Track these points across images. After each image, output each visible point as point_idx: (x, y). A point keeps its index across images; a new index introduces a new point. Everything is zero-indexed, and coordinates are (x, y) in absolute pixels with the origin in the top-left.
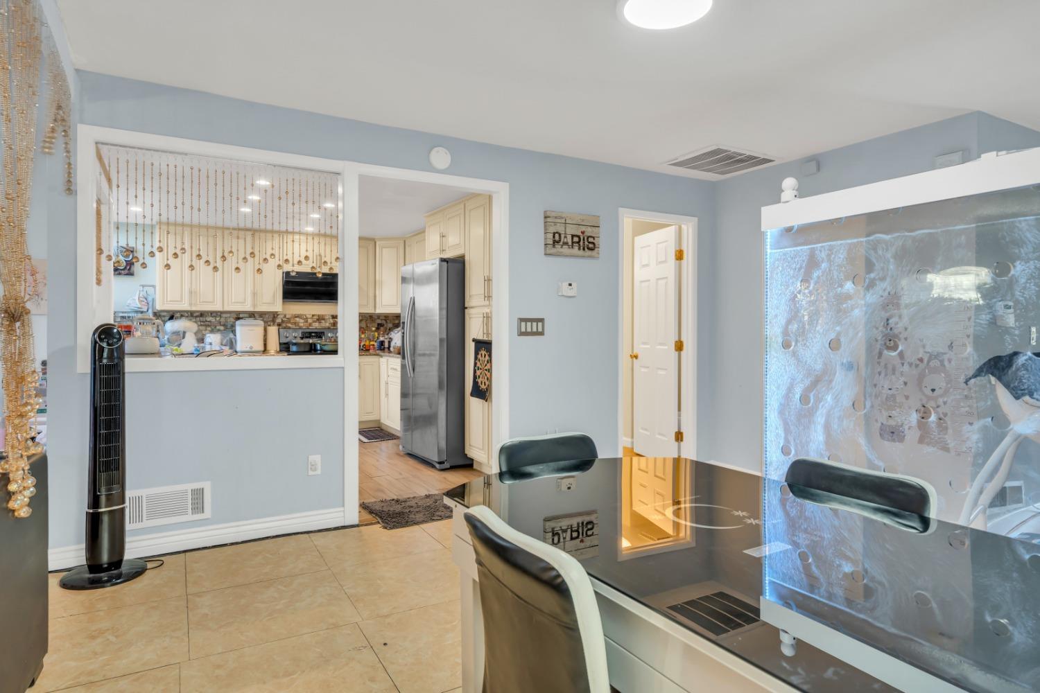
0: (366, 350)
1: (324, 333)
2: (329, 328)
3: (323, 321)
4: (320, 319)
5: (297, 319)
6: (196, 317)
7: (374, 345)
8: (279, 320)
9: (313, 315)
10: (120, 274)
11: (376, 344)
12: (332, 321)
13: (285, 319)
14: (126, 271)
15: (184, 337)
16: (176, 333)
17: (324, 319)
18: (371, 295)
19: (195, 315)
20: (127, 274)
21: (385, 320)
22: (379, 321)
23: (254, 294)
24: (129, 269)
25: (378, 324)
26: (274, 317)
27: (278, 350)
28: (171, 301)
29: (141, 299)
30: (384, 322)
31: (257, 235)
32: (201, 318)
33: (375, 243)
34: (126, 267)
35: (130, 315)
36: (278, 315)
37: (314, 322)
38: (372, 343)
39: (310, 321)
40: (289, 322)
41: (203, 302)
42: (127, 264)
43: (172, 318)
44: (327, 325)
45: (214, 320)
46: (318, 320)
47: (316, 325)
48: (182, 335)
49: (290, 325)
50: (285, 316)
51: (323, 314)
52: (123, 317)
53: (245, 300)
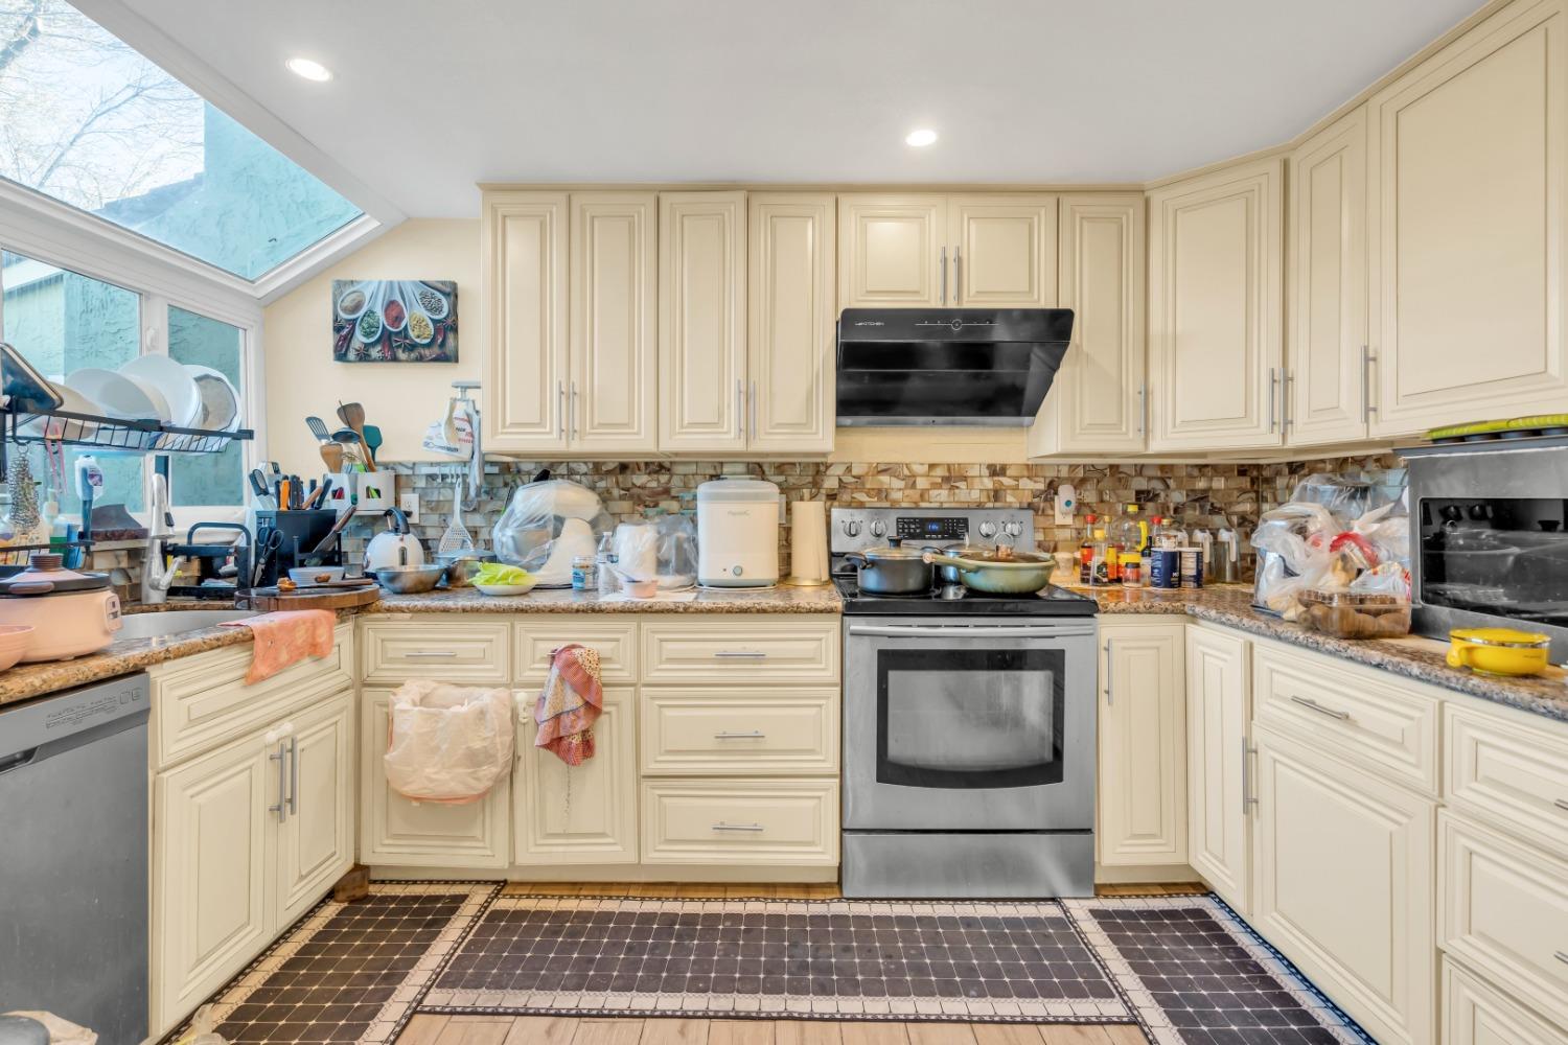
0: (1112, 581)
1: (965, 521)
2: (980, 506)
3: (962, 485)
4: (953, 477)
5: (885, 478)
6: (609, 472)
7: (1137, 566)
8: (830, 483)
9: (932, 466)
10: (420, 359)
11: (1146, 564)
12: (989, 483)
13: (848, 479)
14: (435, 351)
15: (557, 534)
16: (537, 520)
17: (965, 478)
18: (1132, 387)
19: (604, 469)
20: (436, 360)
21: (1163, 480)
22: (1141, 483)
23: (748, 396)
24: (443, 344)
25: (1138, 493)
26: (818, 472)
27: (825, 577)
28: (513, 425)
29: (458, 424)
30: (1157, 485)
31: (756, 200)
32: (620, 478)
33: (1147, 202)
34: (434, 340)
35: (446, 470)
36: (828, 466)
37: (936, 486)
38: (1126, 558)
39: (922, 483)
40: (861, 489)
41: (601, 425)
42: (437, 330)
43: (544, 476)
44: (975, 495)
45: (654, 484)
46: (946, 479)
47: (941, 496)
48: (550, 529)
49: (862, 497)
50: (849, 469)
51: (961, 460)
52: (432, 477)
53: (721, 415)
